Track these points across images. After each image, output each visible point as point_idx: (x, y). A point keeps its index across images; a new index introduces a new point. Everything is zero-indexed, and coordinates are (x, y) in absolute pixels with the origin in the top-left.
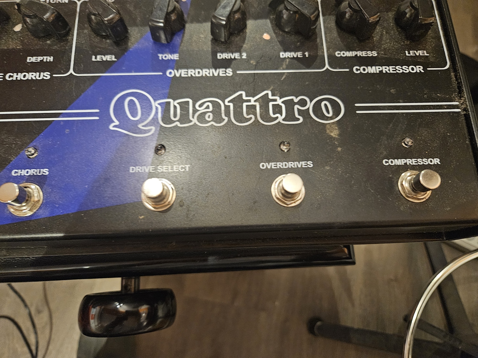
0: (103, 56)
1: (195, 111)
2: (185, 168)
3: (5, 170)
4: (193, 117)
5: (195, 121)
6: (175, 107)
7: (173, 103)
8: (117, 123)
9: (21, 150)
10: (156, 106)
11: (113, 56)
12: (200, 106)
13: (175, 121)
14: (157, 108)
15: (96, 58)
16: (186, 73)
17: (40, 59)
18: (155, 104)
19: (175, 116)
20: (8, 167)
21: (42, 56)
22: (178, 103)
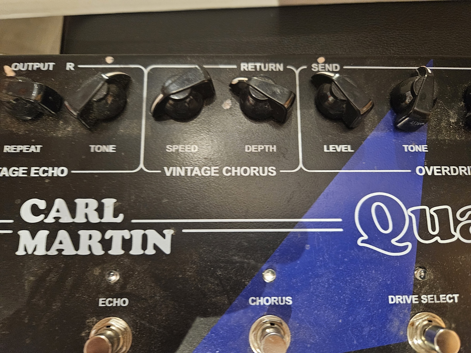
0: (336, 146)
1: (457, 222)
2: (453, 298)
3: (239, 297)
4: (455, 231)
5: (457, 235)
6: (432, 216)
7: (430, 211)
8: (365, 237)
9: (256, 272)
10: (409, 215)
11: (349, 146)
12: (462, 215)
13: (434, 236)
14: (410, 217)
15: (328, 149)
16: (439, 171)
17: (260, 148)
18: (408, 212)
19: (434, 229)
20: (244, 293)
21: (263, 145)
22: (434, 211)
